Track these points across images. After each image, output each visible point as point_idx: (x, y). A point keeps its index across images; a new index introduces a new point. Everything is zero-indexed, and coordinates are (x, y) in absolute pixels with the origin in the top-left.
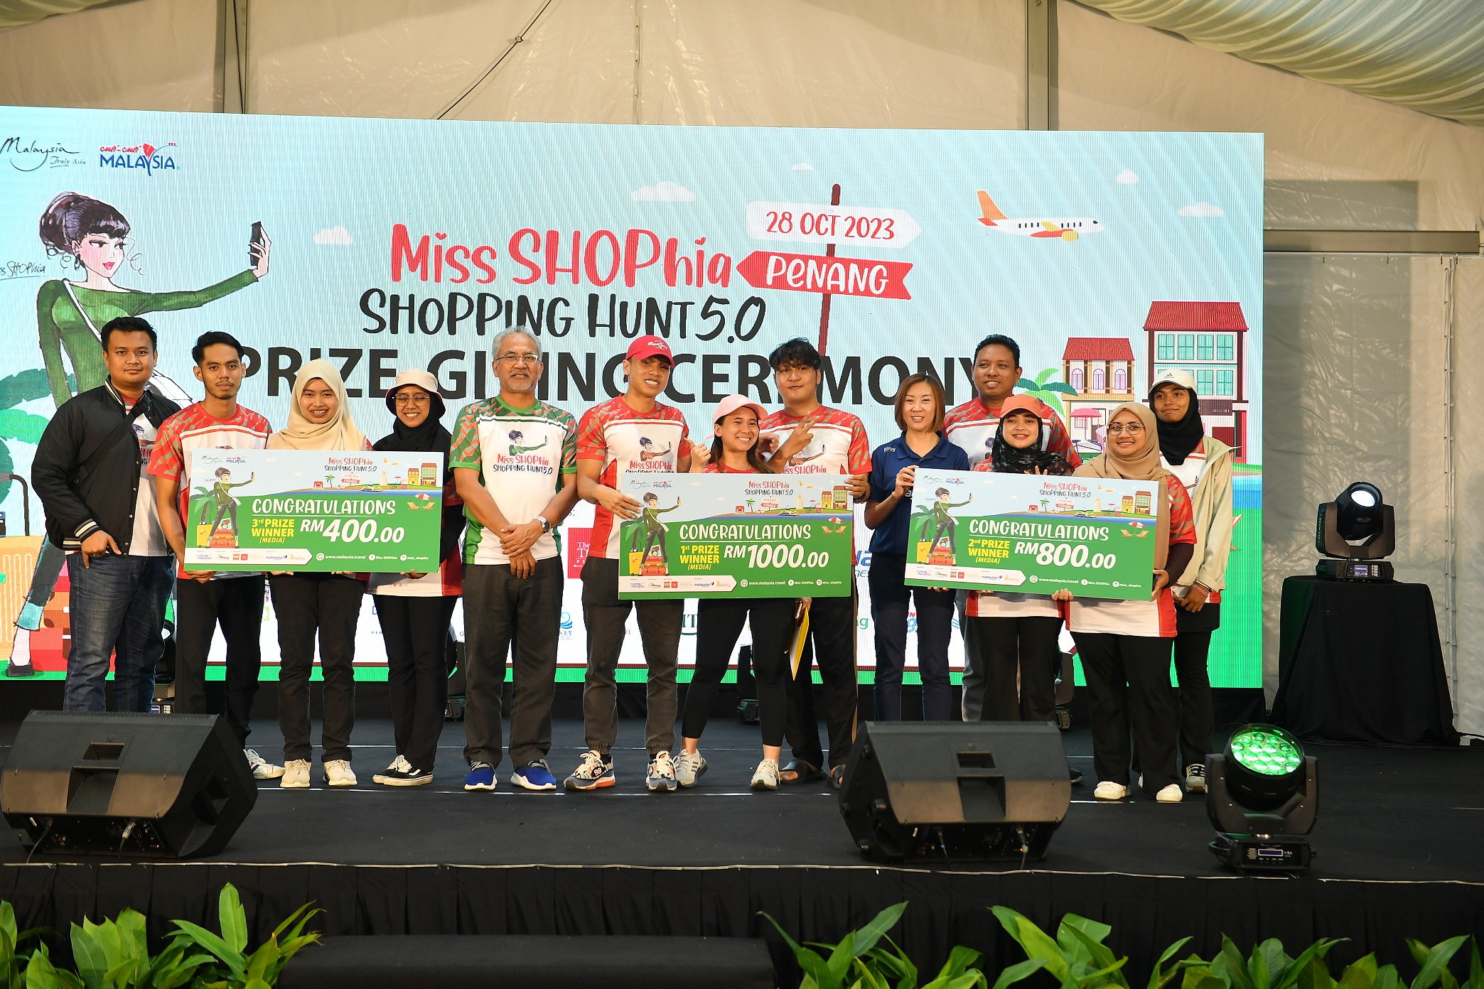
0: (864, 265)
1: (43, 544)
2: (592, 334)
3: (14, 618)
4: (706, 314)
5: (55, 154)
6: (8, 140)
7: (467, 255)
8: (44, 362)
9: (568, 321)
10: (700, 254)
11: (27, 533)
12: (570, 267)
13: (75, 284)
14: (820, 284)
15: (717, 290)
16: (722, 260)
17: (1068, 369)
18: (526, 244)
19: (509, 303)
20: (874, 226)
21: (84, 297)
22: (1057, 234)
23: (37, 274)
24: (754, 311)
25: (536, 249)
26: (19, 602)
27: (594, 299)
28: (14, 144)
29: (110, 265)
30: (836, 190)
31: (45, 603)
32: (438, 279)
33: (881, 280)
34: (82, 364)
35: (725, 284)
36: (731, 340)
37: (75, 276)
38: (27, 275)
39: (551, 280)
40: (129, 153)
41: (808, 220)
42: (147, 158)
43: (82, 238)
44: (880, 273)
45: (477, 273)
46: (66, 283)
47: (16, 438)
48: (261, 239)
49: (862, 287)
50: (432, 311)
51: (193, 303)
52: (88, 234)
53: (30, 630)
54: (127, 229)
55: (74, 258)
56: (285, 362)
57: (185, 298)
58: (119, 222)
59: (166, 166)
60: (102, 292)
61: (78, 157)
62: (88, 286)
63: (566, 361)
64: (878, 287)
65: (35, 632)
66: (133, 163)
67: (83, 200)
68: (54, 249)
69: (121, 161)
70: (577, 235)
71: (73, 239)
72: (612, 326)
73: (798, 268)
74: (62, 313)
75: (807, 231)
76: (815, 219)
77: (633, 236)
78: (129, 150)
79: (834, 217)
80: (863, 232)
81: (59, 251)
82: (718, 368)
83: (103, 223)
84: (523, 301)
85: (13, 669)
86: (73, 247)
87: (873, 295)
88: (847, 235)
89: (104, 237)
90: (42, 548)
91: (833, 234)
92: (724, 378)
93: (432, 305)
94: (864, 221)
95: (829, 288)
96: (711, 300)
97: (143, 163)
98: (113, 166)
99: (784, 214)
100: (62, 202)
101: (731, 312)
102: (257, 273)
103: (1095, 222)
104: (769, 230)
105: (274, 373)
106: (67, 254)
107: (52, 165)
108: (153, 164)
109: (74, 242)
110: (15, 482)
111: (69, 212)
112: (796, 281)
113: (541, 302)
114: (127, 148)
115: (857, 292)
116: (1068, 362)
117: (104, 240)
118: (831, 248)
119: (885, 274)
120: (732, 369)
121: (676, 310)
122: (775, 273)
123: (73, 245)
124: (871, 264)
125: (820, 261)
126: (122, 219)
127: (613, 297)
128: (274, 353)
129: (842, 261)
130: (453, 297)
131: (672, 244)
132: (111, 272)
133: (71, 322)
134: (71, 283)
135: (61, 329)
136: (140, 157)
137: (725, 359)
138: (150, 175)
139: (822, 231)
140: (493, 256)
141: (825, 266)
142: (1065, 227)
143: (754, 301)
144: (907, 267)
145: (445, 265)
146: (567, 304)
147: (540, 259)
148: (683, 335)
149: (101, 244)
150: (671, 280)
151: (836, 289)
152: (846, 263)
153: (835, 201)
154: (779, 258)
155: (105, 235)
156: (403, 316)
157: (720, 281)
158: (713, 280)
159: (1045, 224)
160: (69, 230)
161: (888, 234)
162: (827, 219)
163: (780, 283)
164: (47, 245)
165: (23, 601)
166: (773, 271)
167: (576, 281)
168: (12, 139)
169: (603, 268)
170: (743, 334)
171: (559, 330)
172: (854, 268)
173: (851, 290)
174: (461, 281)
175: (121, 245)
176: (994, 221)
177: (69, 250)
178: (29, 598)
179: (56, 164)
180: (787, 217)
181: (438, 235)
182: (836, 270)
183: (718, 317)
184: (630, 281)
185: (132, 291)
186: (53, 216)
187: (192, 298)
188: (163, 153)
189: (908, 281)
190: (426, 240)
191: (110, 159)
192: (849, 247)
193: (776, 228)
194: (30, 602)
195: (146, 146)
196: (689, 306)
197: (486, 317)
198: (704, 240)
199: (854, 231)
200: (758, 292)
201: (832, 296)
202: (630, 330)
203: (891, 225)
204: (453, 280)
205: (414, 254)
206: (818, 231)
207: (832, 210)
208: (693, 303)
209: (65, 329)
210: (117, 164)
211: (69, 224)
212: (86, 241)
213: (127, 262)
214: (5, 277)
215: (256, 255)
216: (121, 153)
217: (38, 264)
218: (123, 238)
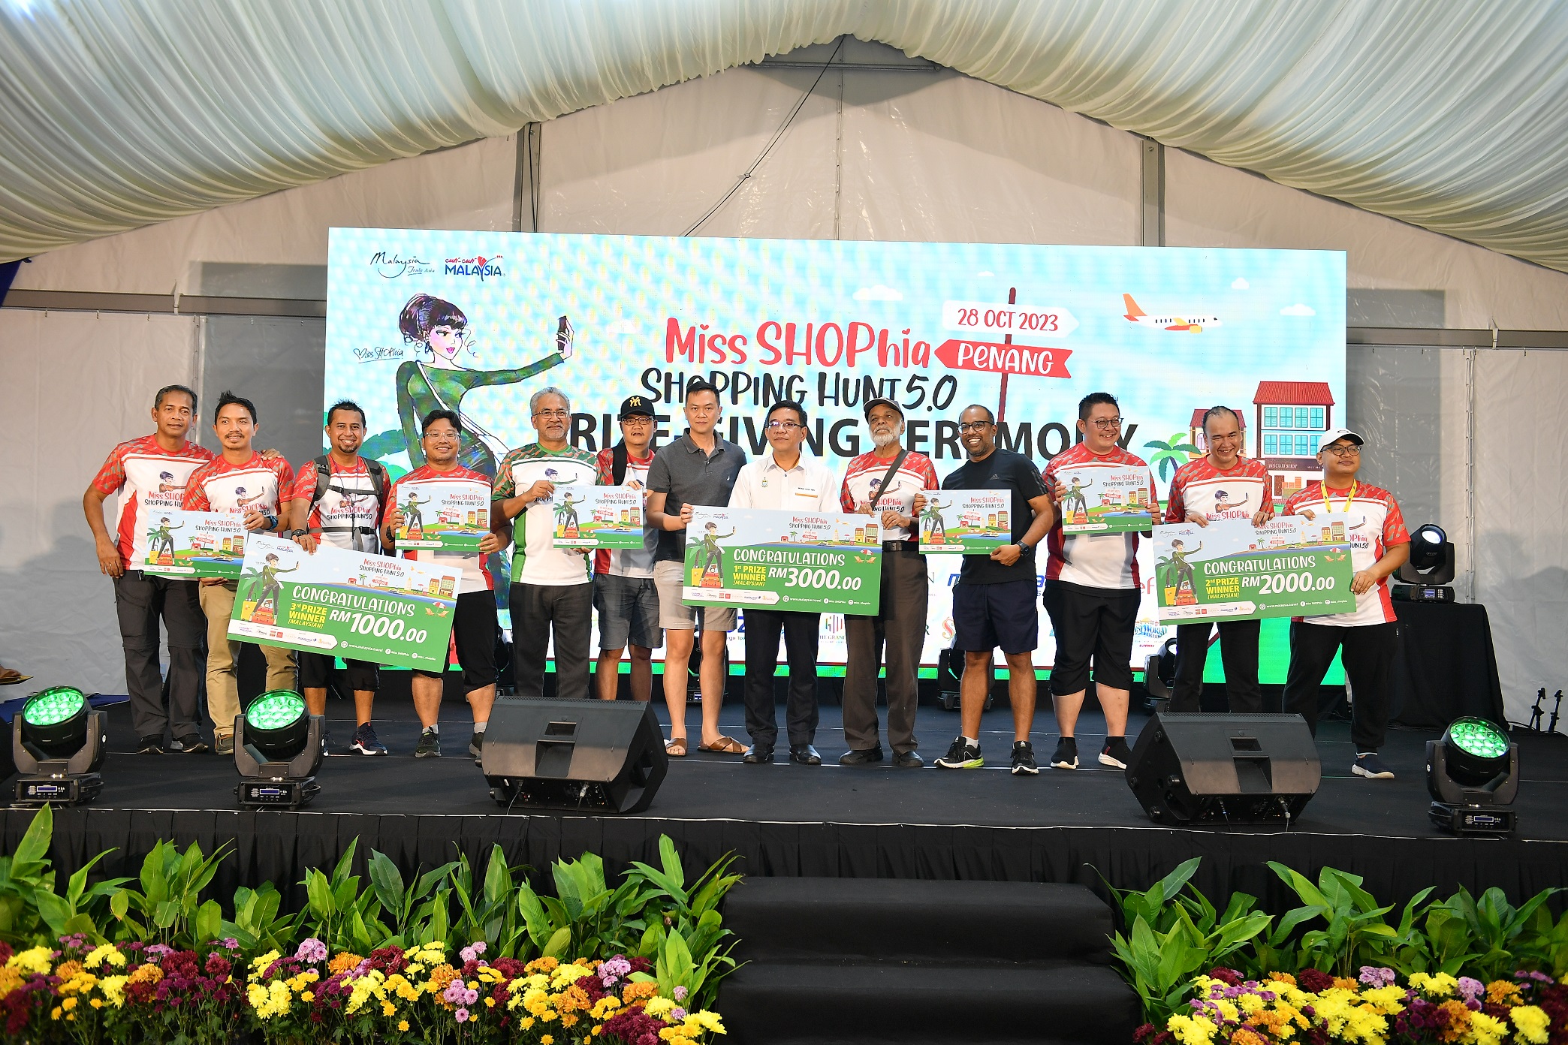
0: (1034, 351)
2: (821, 404)
4: (910, 389)
5: (411, 265)
6: (377, 254)
7: (724, 343)
8: (401, 424)
9: (803, 393)
10: (906, 342)
12: (804, 351)
13: (425, 364)
14: (1000, 365)
15: (919, 370)
16: (923, 347)
17: (1194, 433)
18: (770, 334)
19: (757, 379)
20: (1042, 320)
21: (433, 374)
22: (1186, 328)
23: (396, 356)
24: (947, 387)
25: (778, 337)
27: (822, 377)
28: (381, 257)
29: (452, 350)
30: (1013, 292)
32: (701, 361)
33: (1047, 363)
35: (925, 366)
36: (930, 409)
37: (426, 358)
39: (790, 362)
40: (467, 264)
41: (991, 315)
42: (480, 267)
43: (431, 329)
44: (1046, 358)
45: (731, 356)
46: (419, 363)
48: (566, 329)
49: (1032, 368)
51: (514, 379)
52: (435, 326)
54: (465, 322)
55: (424, 344)
56: (583, 425)
57: (508, 375)
58: (459, 316)
59: (495, 273)
60: (446, 371)
61: (428, 267)
62: (435, 366)
64: (1045, 369)
66: (470, 272)
67: (432, 300)
68: (410, 337)
69: (461, 270)
70: (810, 326)
71: (424, 330)
72: (836, 398)
73: (982, 353)
74: (415, 386)
75: (990, 323)
76: (996, 315)
77: (853, 327)
78: (467, 262)
79: (1011, 314)
80: (1034, 324)
81: (414, 339)
82: (920, 431)
83: (447, 318)
84: (768, 377)
86: (424, 336)
87: (1040, 374)
88: (1021, 327)
91: (1010, 327)
92: (924, 439)
94: (1034, 317)
95: (1007, 369)
96: (915, 377)
97: (478, 271)
98: (455, 274)
99: (971, 311)
100: (416, 301)
101: (929, 388)
102: (563, 356)
103: (1215, 319)
104: (960, 323)
105: (576, 433)
106: (419, 341)
107: (410, 274)
108: (485, 271)
109: (425, 332)
111: (421, 308)
112: (981, 363)
113: (782, 378)
114: (466, 260)
115: (1028, 372)
116: (1194, 429)
117: (448, 331)
118: (1008, 338)
119: (1051, 358)
120: (930, 432)
121: (887, 386)
123: (424, 334)
124: (1040, 350)
125: (999, 347)
126: (462, 315)
127: (838, 375)
128: (577, 417)
129: (1016, 347)
131: (884, 333)
132: (453, 355)
133: (423, 394)
134: (422, 364)
135: (414, 398)
136: (475, 267)
137: (925, 424)
138: (483, 280)
139: (1002, 324)
140: (745, 343)
141: (1003, 351)
142: (1192, 322)
143: (948, 378)
144: (1067, 353)
145: (707, 350)
146: (802, 380)
147: (781, 345)
149: (445, 333)
150: (883, 362)
151: (1012, 370)
152: (1021, 349)
153: (1012, 301)
154: (969, 346)
155: (448, 327)
156: (675, 389)
157: (921, 363)
158: (916, 362)
159: (1176, 320)
160: (421, 323)
161: (1053, 327)
162: (1005, 315)
163: (969, 365)
164: (405, 334)
166: (963, 355)
167: (809, 362)
168: (380, 253)
169: (830, 354)
170: (939, 404)
172: (1026, 354)
173: (1024, 370)
174: (719, 362)
175: (460, 334)
176: (1137, 318)
177: (421, 338)
179: (412, 273)
180: (974, 313)
181: (702, 326)
182: (1012, 354)
183: (919, 391)
184: (851, 363)
185: (468, 370)
186: (410, 312)
187: (513, 375)
188: (494, 264)
189: (1068, 364)
191: (453, 268)
192: (1022, 337)
193: (965, 321)
195: (480, 258)
196: (896, 382)
197: (739, 390)
198: (909, 330)
199: (1027, 325)
200: (951, 372)
201: (1009, 375)
202: (851, 400)
203: (1055, 320)
204: (713, 361)
205: (683, 341)
206: (999, 325)
207: (1009, 308)
208: (900, 380)
209: (417, 399)
210: (458, 272)
211: (421, 319)
212: (433, 331)
213: (464, 348)
214: (373, 359)
215: (562, 342)
216: (461, 264)
217: (398, 349)
218: (462, 329)
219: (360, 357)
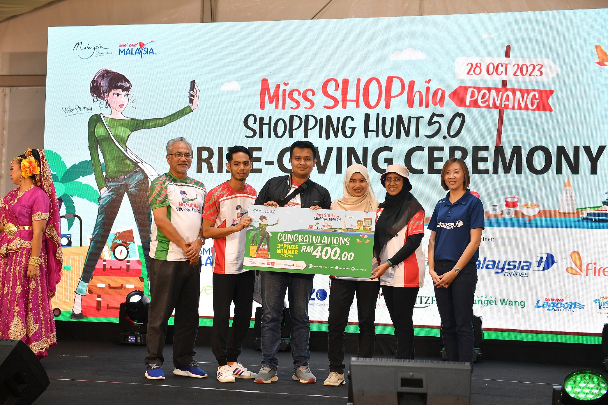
0: (524, 92)
1: (88, 251)
2: (366, 136)
3: (74, 289)
4: (430, 123)
5: (98, 49)
6: (77, 43)
7: (299, 95)
8: (90, 156)
9: (353, 129)
10: (428, 89)
11: (81, 245)
12: (355, 99)
13: (106, 116)
14: (498, 103)
15: (437, 109)
16: (440, 92)
18: (331, 87)
19: (321, 120)
20: (531, 69)
21: (110, 122)
23: (88, 111)
24: (458, 120)
25: (336, 89)
26: (77, 281)
27: (367, 117)
28: (80, 45)
29: (123, 105)
30: (508, 48)
31: (89, 282)
32: (284, 108)
33: (534, 101)
34: (108, 158)
35: (442, 106)
36: (445, 138)
37: (105, 112)
38: (84, 112)
39: (344, 106)
40: (132, 47)
41: (491, 67)
42: (141, 49)
43: (109, 92)
44: (534, 96)
45: (304, 104)
46: (101, 115)
47: (77, 196)
48: (195, 89)
49: (523, 105)
50: (281, 124)
51: (161, 124)
52: (112, 90)
53: (82, 295)
54: (131, 86)
55: (105, 102)
56: (205, 155)
57: (156, 122)
58: (127, 83)
59: (150, 53)
60: (118, 120)
61: (108, 51)
62: (112, 117)
63: (351, 151)
64: (533, 105)
65: (84, 296)
66: (134, 52)
67: (110, 72)
68: (96, 98)
69: (128, 51)
70: (359, 80)
71: (105, 93)
72: (377, 131)
73: (485, 95)
74: (100, 131)
75: (490, 73)
76: (495, 67)
77: (390, 80)
78: (133, 45)
79: (506, 65)
80: (524, 72)
81: (99, 99)
82: (437, 154)
83: (119, 84)
84: (329, 118)
85: (74, 315)
86: (105, 97)
87: (529, 109)
88: (514, 75)
89: (120, 91)
90: (88, 253)
91: (506, 74)
92: (441, 160)
93: (281, 122)
94: (525, 66)
95: (503, 106)
96: (434, 115)
97: (139, 52)
98: (124, 54)
99: (476, 64)
100: (100, 74)
101: (444, 122)
102: (192, 108)
104: (468, 73)
105: (200, 161)
106: (102, 101)
107: (97, 55)
108: (143, 52)
109: (106, 94)
110: (76, 218)
111: (104, 79)
112: (483, 103)
113: (339, 119)
114: (131, 45)
115: (520, 108)
117: (120, 93)
118: (505, 83)
119: (537, 97)
120: (445, 155)
121: (413, 121)
122: (471, 98)
123: (105, 96)
124: (529, 91)
125: (497, 90)
126: (128, 81)
127: (378, 115)
128: (200, 150)
129: (510, 90)
130: (292, 117)
131: (412, 83)
132: (123, 109)
133: (103, 136)
134: (104, 116)
135: (99, 139)
136: (138, 49)
137: (441, 149)
138: (142, 58)
139: (499, 72)
140: (313, 94)
141: (501, 93)
143: (458, 115)
144: (550, 93)
145: (288, 99)
146: (352, 119)
147: (338, 95)
148: (417, 135)
149: (118, 95)
150: (411, 104)
151: (507, 106)
152: (514, 91)
153: (508, 55)
154: (472, 89)
155: (120, 90)
156: (266, 128)
157: (439, 104)
158: (435, 104)
160: (104, 88)
161: (539, 73)
162: (502, 66)
163: (474, 104)
164: (93, 96)
165: (79, 280)
166: (470, 97)
167: (358, 106)
168: (79, 43)
169: (373, 99)
170: (452, 134)
171: (348, 134)
172: (518, 94)
173: (516, 107)
174: (296, 108)
175: (128, 95)
176: (606, 63)
177: (103, 98)
178: (82, 279)
179: (98, 55)
180: (479, 66)
181: (284, 84)
182: (508, 96)
183: (437, 125)
184: (388, 106)
185: (132, 119)
186: (96, 81)
187: (160, 122)
188: (148, 46)
189: (551, 101)
190: (278, 86)
191: (124, 51)
192: (515, 81)
193: (472, 72)
194: (82, 281)
195: (140, 43)
196: (420, 119)
197: (309, 128)
198: (430, 81)
199: (519, 72)
200: (461, 110)
201: (505, 111)
202: (387, 133)
203: (541, 68)
204: (292, 108)
205: (272, 95)
206: (497, 73)
207: (506, 61)
208: (423, 117)
209: (101, 139)
210: (127, 53)
211: (104, 86)
212: (111, 93)
213: (130, 104)
214: (74, 113)
215: (192, 98)
216: (129, 47)
217: (88, 106)
218: (128, 92)
219: (66, 112)
